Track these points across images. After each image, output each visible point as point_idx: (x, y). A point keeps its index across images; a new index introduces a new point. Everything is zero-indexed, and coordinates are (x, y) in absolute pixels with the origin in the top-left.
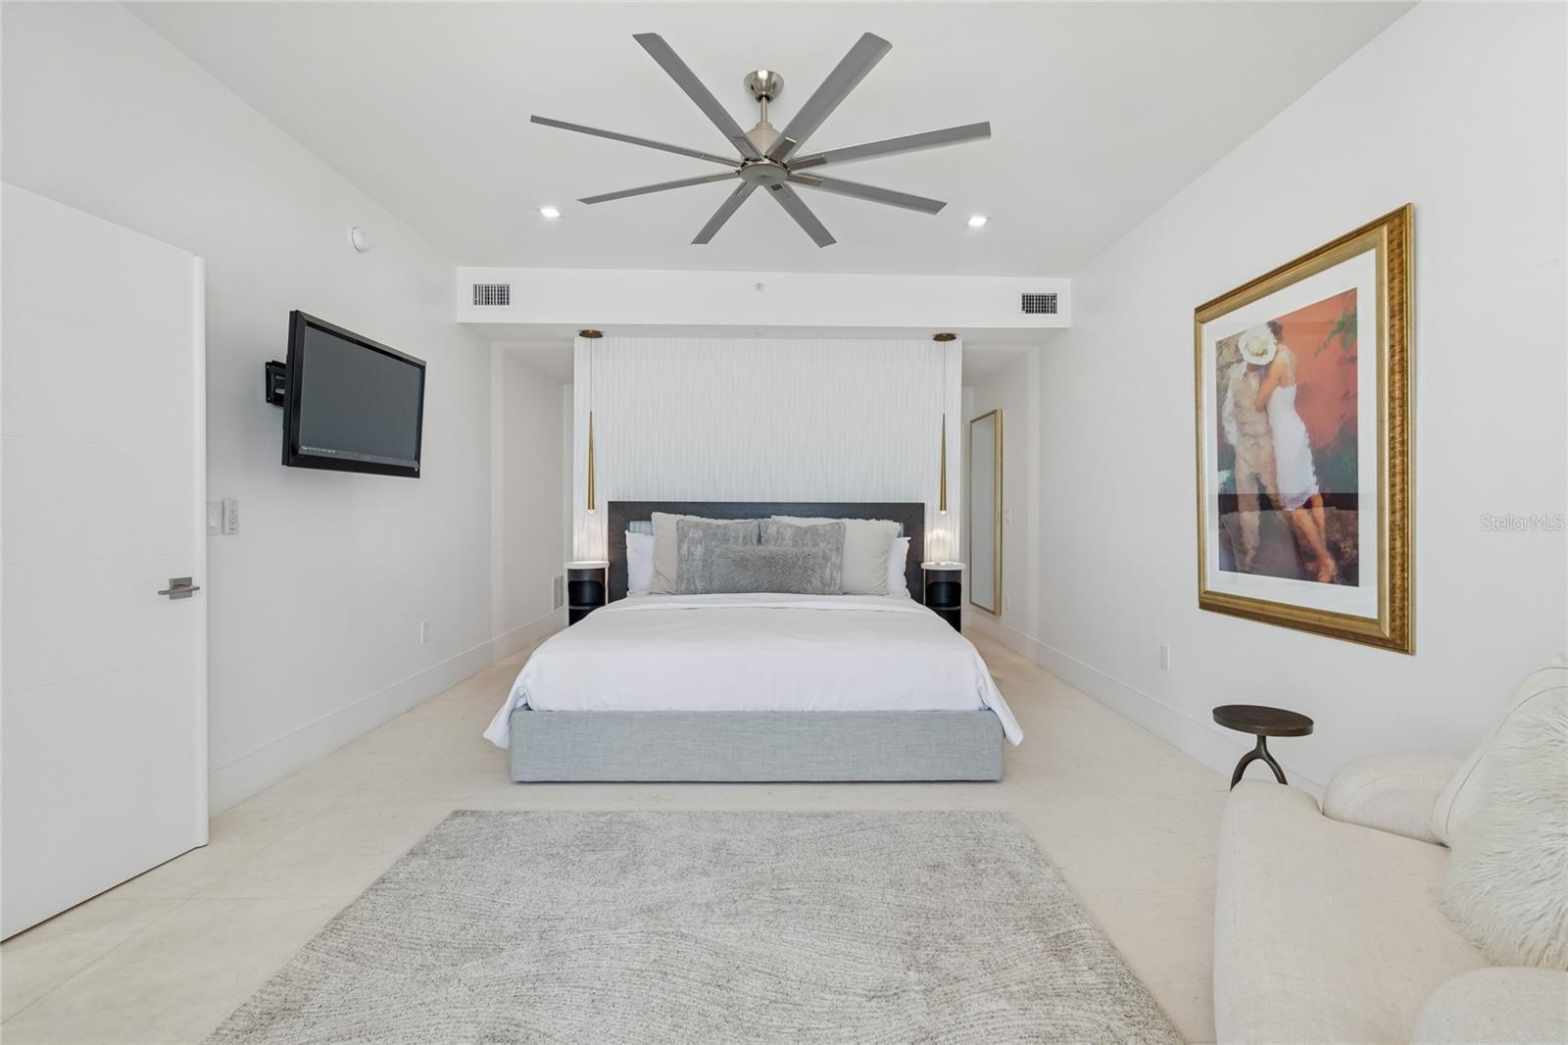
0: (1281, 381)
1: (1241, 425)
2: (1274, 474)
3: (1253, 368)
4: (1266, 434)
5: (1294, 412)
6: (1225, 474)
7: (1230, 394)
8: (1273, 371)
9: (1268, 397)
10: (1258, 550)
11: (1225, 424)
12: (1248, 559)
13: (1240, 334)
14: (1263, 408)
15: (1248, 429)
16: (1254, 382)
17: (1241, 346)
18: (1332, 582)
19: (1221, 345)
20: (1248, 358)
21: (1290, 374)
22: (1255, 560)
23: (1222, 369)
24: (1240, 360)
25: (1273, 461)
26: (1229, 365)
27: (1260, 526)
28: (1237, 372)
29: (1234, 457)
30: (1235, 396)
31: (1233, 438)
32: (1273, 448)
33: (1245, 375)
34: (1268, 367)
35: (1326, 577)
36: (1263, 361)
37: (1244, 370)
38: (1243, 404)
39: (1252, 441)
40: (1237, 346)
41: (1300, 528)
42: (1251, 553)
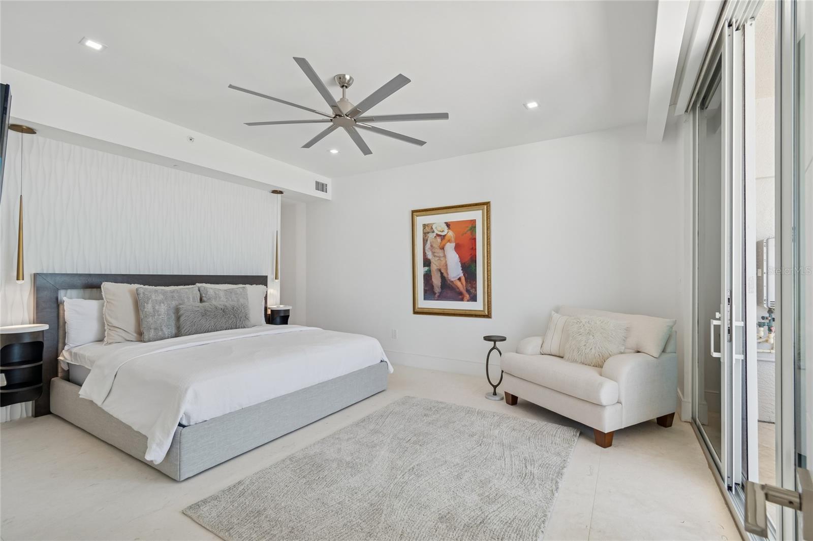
0: (449, 241)
1: (433, 253)
2: (446, 269)
3: (438, 235)
4: (444, 257)
5: (454, 251)
6: (426, 268)
7: (429, 242)
8: (447, 238)
9: (444, 245)
10: (441, 293)
11: (426, 251)
12: (436, 296)
13: (434, 224)
14: (443, 248)
15: (436, 254)
16: (439, 240)
17: (434, 227)
18: (468, 301)
19: (425, 226)
20: (436, 232)
21: (453, 239)
22: (439, 296)
23: (425, 234)
24: (433, 232)
25: (446, 265)
26: (428, 233)
27: (441, 285)
28: (431, 236)
29: (430, 263)
30: (431, 243)
31: (430, 256)
32: (446, 262)
33: (435, 237)
34: (444, 236)
35: (466, 300)
36: (443, 234)
37: (435, 235)
38: (434, 246)
39: (438, 258)
40: (432, 227)
41: (456, 286)
42: (437, 294)
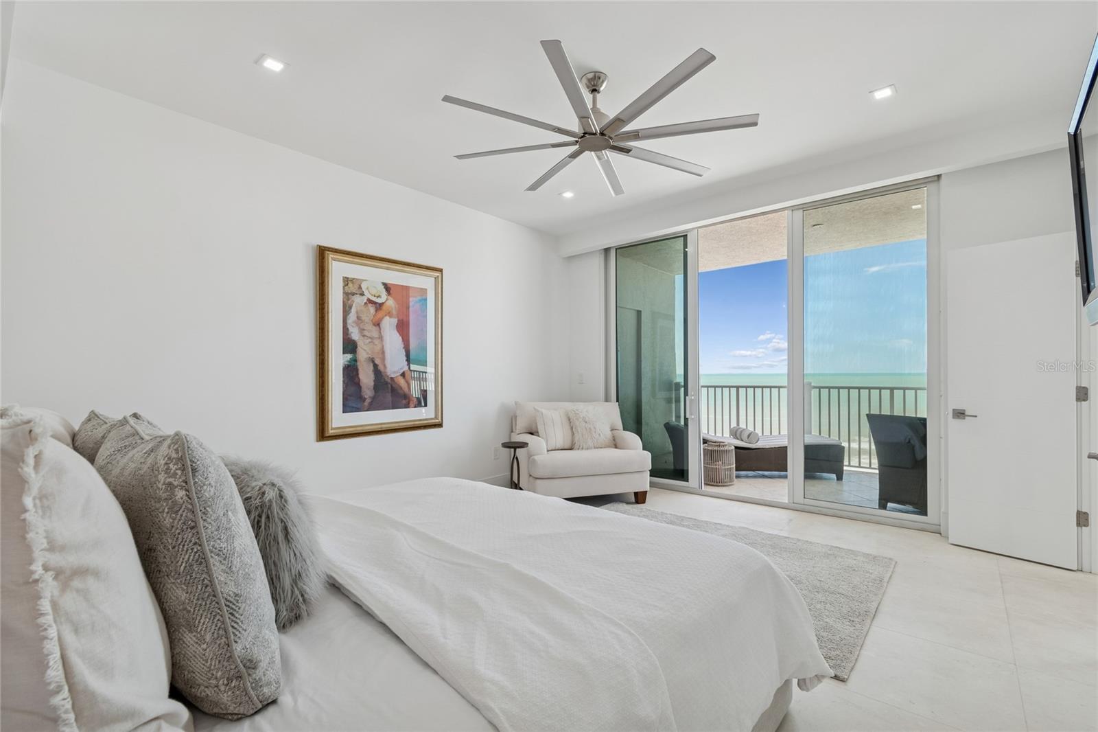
0: (389, 314)
1: (362, 330)
2: (383, 359)
3: (370, 301)
4: (379, 338)
5: (396, 332)
6: (349, 356)
7: (353, 310)
8: (384, 307)
9: (381, 319)
10: (374, 398)
11: (349, 326)
12: (366, 403)
13: (363, 280)
14: (378, 324)
15: (366, 333)
16: (372, 309)
17: (364, 286)
18: (415, 407)
19: (347, 281)
20: (368, 295)
21: (394, 312)
22: (371, 404)
23: (348, 295)
24: (362, 294)
25: (383, 353)
26: (353, 294)
27: (375, 385)
28: (358, 301)
29: (356, 347)
30: (357, 313)
31: (355, 334)
32: (383, 346)
33: (366, 303)
34: (381, 305)
35: (413, 406)
36: (379, 301)
37: (365, 301)
38: (363, 319)
39: (370, 340)
40: (360, 286)
41: (399, 385)
42: (368, 401)
